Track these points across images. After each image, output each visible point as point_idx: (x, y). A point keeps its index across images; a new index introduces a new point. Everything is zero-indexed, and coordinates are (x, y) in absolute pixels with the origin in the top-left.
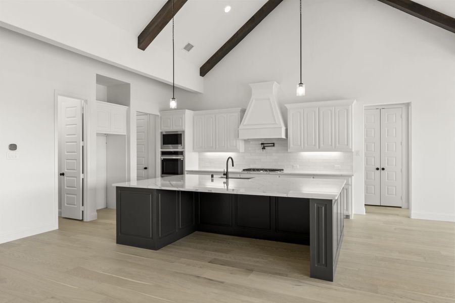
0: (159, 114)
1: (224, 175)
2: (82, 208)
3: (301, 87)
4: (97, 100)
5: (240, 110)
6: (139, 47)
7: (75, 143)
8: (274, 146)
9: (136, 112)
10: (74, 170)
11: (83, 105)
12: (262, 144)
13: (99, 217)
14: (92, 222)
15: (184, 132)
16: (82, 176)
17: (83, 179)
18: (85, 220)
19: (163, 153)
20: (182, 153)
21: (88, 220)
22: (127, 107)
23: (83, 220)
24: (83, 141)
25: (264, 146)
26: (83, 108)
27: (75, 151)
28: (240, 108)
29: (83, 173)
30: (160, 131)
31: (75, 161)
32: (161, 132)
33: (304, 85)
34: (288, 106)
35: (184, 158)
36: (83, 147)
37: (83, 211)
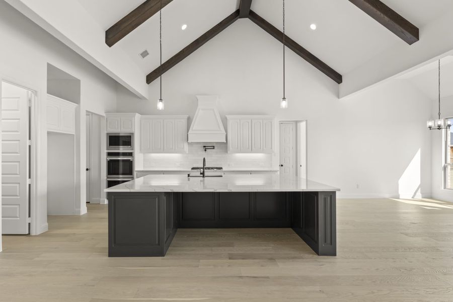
0: (104, 115)
1: (201, 174)
2: (28, 220)
3: (284, 101)
4: (48, 93)
5: (186, 118)
6: (107, 42)
7: (17, 142)
8: (214, 148)
9: (85, 112)
10: (17, 174)
11: (30, 96)
12: (204, 147)
13: (50, 228)
14: (43, 235)
15: (133, 134)
16: (28, 181)
17: (30, 185)
18: (33, 233)
19: (109, 154)
20: (131, 154)
21: (38, 233)
22: (77, 105)
23: (29, 234)
24: (30, 139)
25: (206, 148)
26: (30, 101)
27: (18, 151)
28: (188, 116)
29: (30, 177)
30: (106, 132)
31: (17, 164)
32: (107, 134)
33: (286, 100)
34: (228, 117)
35: (133, 159)
36: (30, 146)
37: (29, 224)
